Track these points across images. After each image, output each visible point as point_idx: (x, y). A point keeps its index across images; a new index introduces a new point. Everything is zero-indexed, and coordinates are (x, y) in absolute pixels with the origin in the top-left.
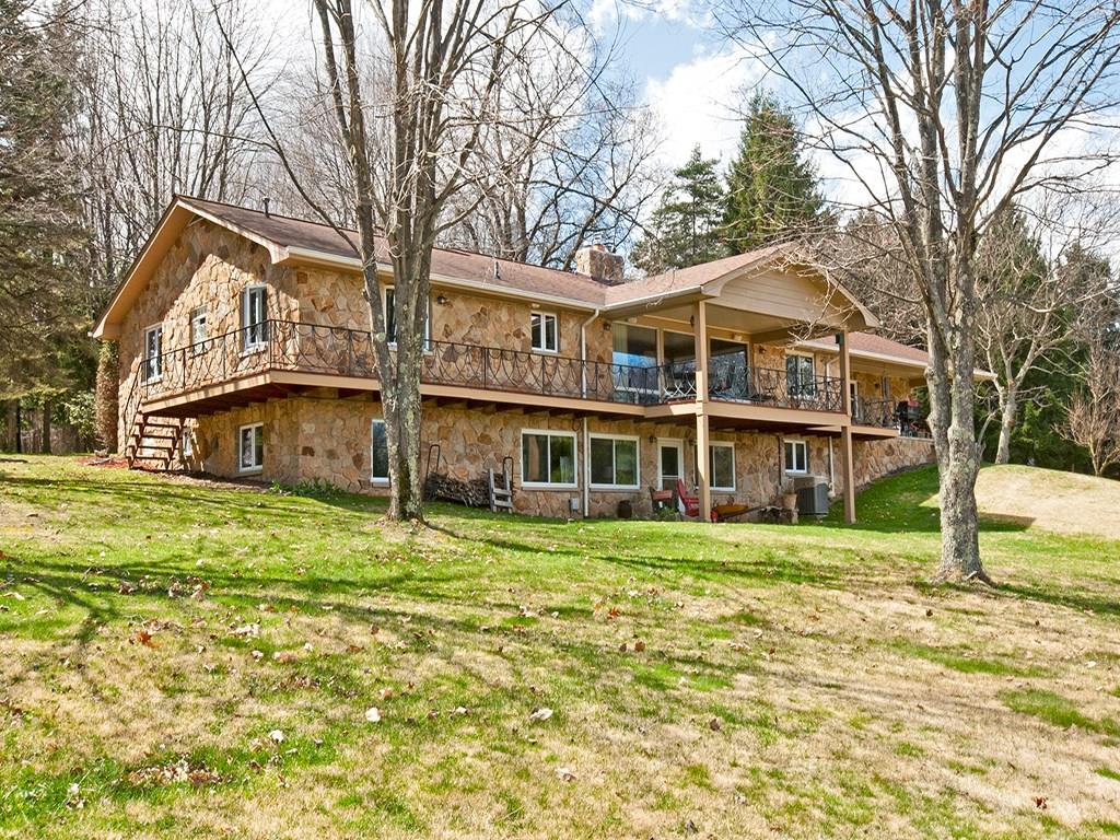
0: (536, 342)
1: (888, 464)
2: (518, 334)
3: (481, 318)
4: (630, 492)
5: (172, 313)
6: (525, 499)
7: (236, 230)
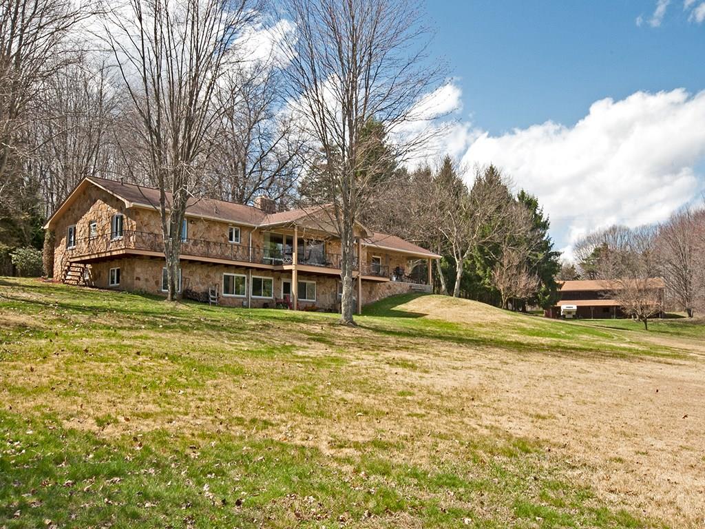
0: (231, 239)
1: (388, 293)
2: (223, 236)
3: (208, 229)
4: (268, 300)
5: (81, 221)
6: (224, 301)
7: (111, 193)
